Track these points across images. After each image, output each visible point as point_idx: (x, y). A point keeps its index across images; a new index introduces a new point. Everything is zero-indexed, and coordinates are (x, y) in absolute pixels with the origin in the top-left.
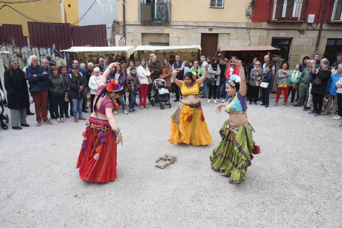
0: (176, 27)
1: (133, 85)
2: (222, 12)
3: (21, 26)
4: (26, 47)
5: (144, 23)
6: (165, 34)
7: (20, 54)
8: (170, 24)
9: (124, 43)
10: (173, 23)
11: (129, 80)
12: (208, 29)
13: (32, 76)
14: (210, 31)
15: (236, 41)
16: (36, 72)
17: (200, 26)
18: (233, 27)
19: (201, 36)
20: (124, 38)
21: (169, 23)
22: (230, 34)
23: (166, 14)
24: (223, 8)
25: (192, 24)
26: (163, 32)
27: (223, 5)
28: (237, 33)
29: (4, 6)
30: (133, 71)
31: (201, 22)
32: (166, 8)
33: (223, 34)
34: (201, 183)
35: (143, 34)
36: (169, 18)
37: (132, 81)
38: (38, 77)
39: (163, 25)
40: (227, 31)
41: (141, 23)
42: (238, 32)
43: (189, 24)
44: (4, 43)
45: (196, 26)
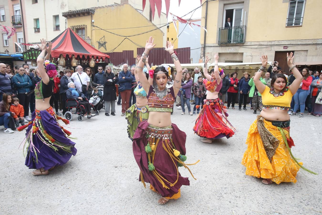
0: (250, 47)
1: (198, 91)
2: (299, 30)
3: (133, 51)
4: (134, 65)
5: (221, 44)
6: (240, 53)
7: (130, 70)
8: (245, 44)
9: (204, 61)
10: (248, 43)
11: (196, 87)
12: (283, 47)
13: (122, 78)
14: (284, 49)
15: (314, 57)
16: (125, 75)
17: (275, 45)
18: (311, 44)
19: (274, 54)
20: (204, 57)
21: (243, 43)
22: (308, 50)
23: (241, 36)
24: (301, 26)
25: (266, 43)
26: (238, 51)
27: (302, 23)
28: (316, 49)
29: (125, 38)
30: (200, 79)
31: (276, 42)
32: (241, 31)
33: (299, 52)
34: (231, 180)
35: (220, 54)
36: (244, 39)
37: (198, 87)
38: (125, 79)
39: (238, 45)
40: (305, 48)
41: (219, 44)
42: (318, 48)
43: (262, 43)
44: (122, 63)
45: (270, 45)
